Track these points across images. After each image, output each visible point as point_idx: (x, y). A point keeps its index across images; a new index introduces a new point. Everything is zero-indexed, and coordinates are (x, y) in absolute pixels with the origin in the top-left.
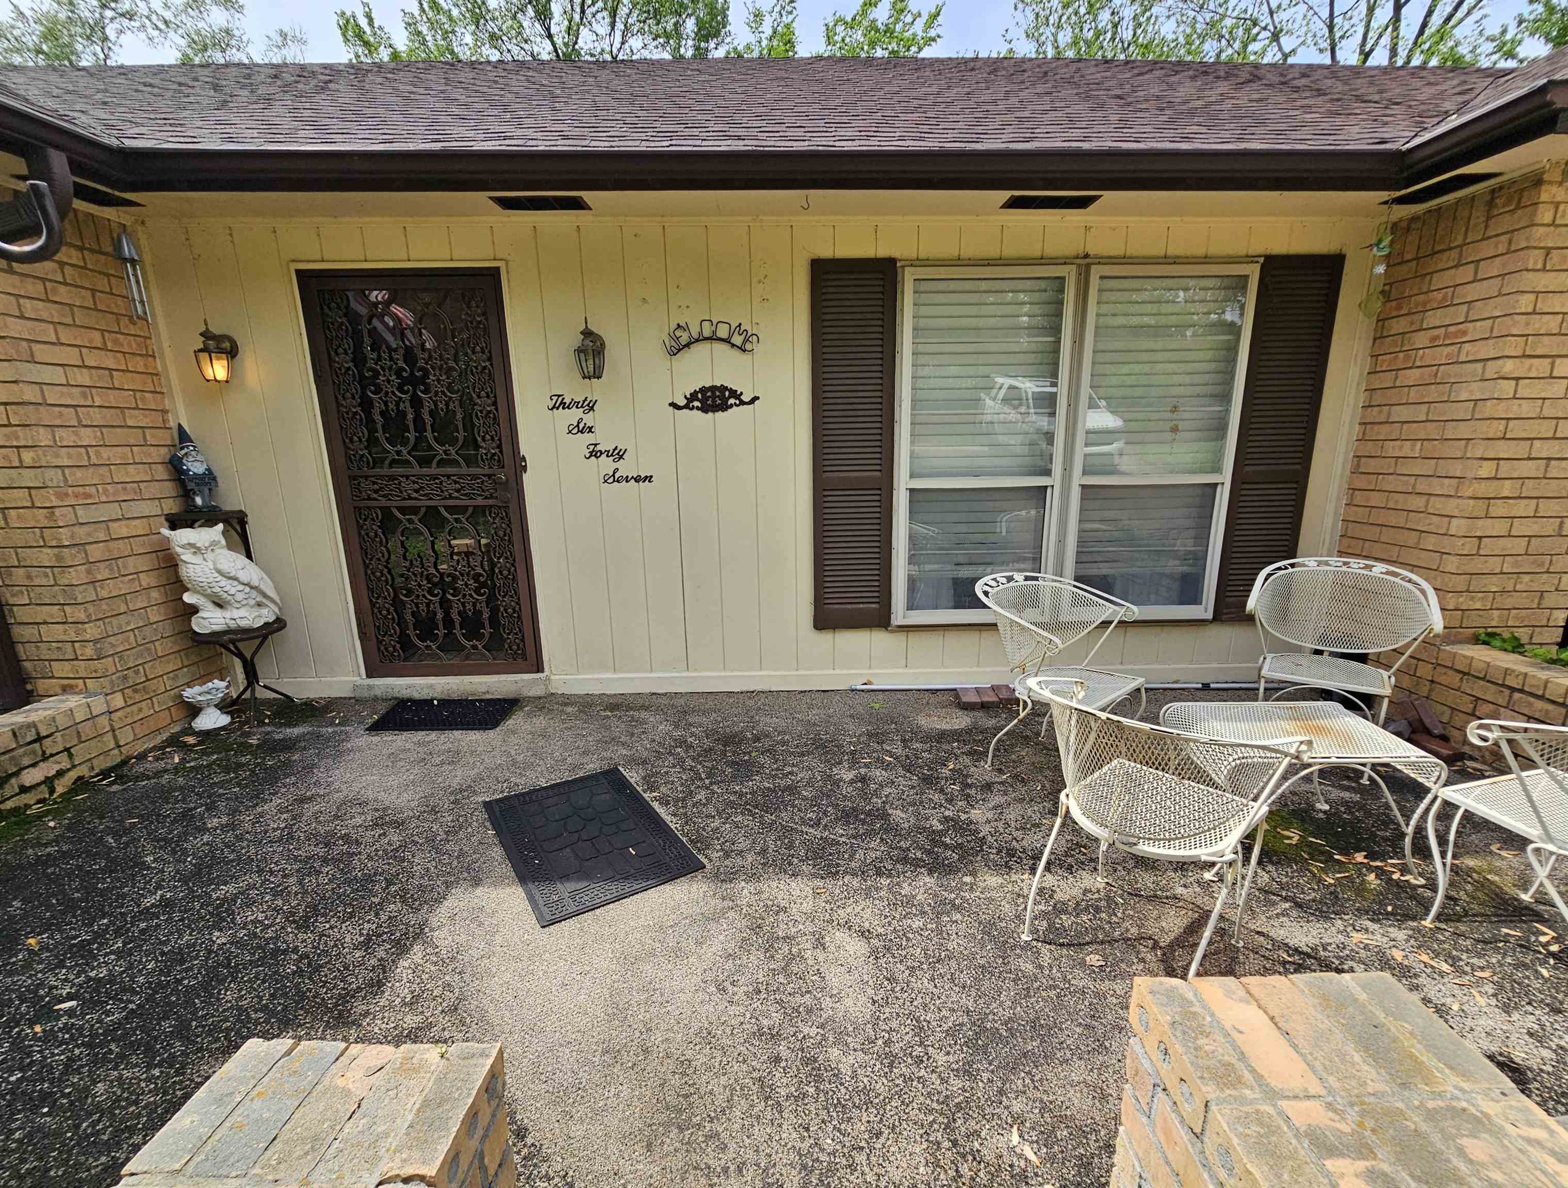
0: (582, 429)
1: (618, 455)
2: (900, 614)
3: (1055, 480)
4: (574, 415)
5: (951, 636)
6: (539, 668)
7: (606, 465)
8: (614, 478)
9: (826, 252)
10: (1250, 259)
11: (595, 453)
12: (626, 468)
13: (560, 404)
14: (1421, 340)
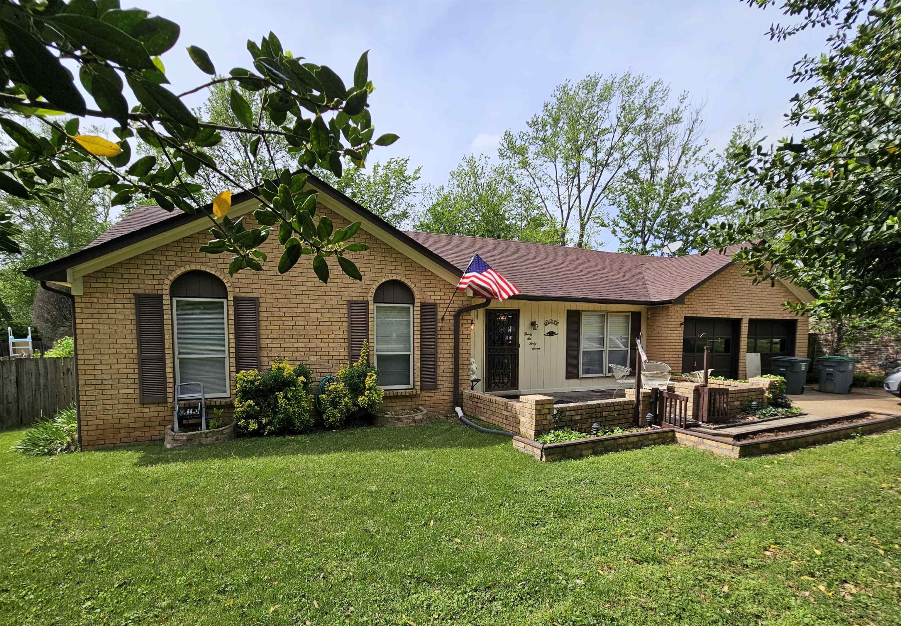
0: (529, 339)
1: (535, 344)
2: (581, 375)
3: (605, 349)
4: (528, 336)
5: (595, 380)
6: (518, 389)
7: (533, 346)
8: (534, 349)
9: (569, 309)
10: (629, 312)
11: (531, 344)
12: (536, 347)
13: (526, 334)
14: (655, 327)
